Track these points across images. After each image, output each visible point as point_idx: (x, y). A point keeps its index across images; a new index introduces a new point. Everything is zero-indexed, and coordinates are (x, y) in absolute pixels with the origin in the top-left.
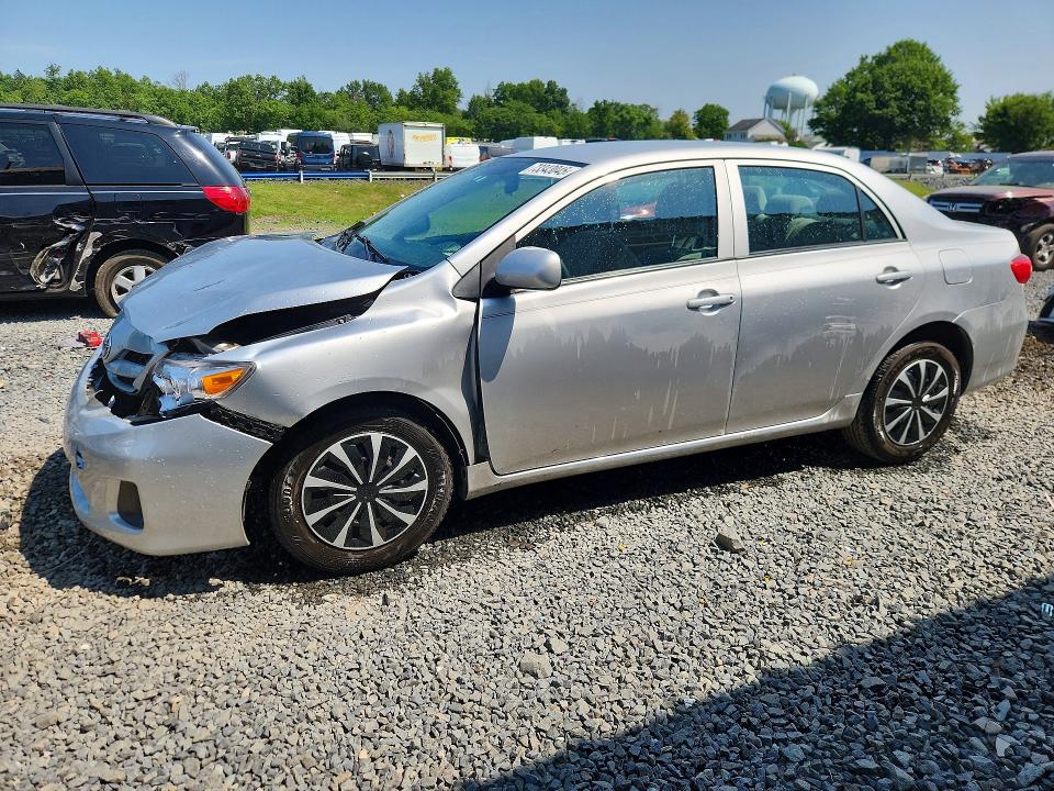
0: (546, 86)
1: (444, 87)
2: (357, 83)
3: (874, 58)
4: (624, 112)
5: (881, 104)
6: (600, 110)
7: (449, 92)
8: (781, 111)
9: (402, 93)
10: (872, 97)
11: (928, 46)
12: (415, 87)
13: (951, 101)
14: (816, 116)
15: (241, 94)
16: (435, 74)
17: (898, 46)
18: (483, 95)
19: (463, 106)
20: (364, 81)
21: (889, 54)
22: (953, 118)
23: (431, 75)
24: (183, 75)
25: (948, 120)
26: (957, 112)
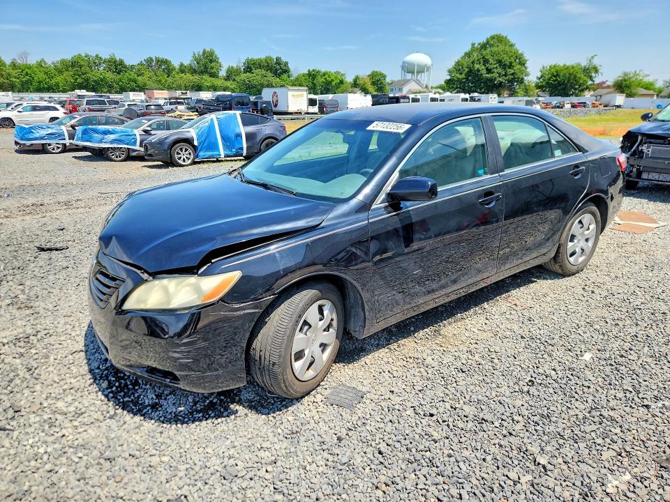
0: (275, 60)
1: (211, 61)
2: (151, 59)
3: (479, 44)
4: (326, 76)
5: (489, 71)
6: (312, 75)
7: (213, 64)
8: (410, 74)
9: (182, 65)
10: (483, 67)
11: (508, 38)
12: (191, 61)
13: (524, 68)
14: (449, 78)
15: (81, 67)
16: (204, 53)
17: (493, 38)
18: (235, 66)
19: (223, 73)
20: (156, 58)
21: (488, 42)
22: (525, 78)
23: (201, 53)
24: (25, 54)
25: (523, 79)
26: (527, 75)
